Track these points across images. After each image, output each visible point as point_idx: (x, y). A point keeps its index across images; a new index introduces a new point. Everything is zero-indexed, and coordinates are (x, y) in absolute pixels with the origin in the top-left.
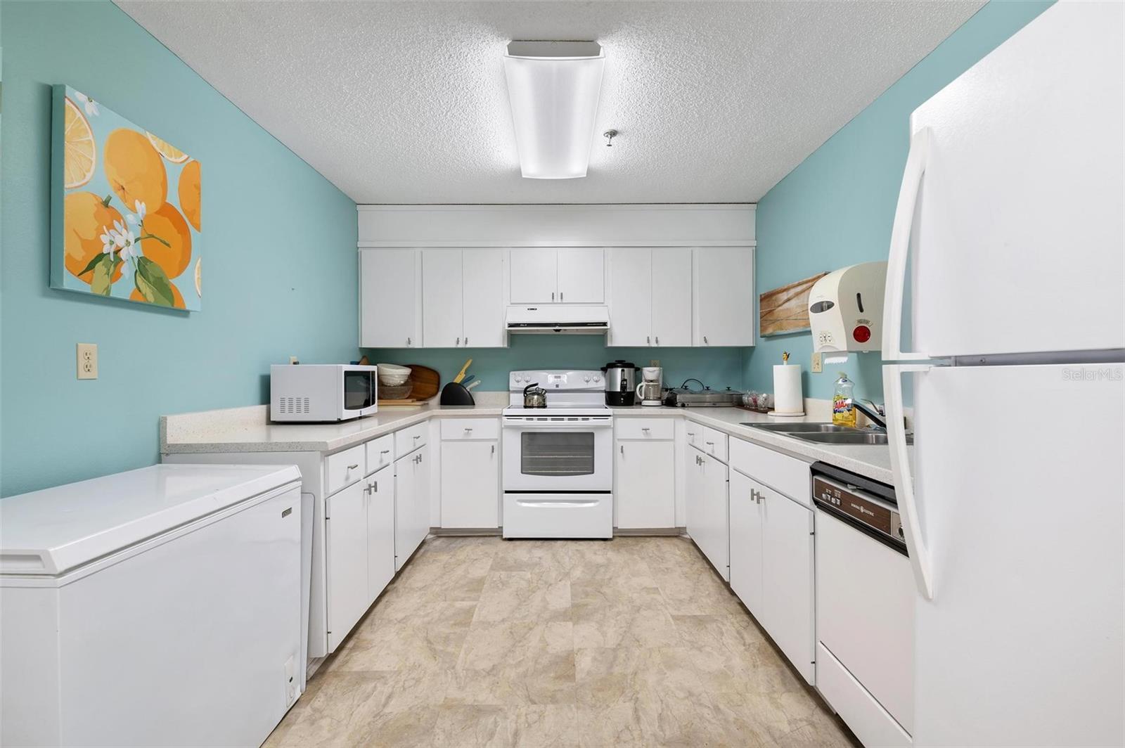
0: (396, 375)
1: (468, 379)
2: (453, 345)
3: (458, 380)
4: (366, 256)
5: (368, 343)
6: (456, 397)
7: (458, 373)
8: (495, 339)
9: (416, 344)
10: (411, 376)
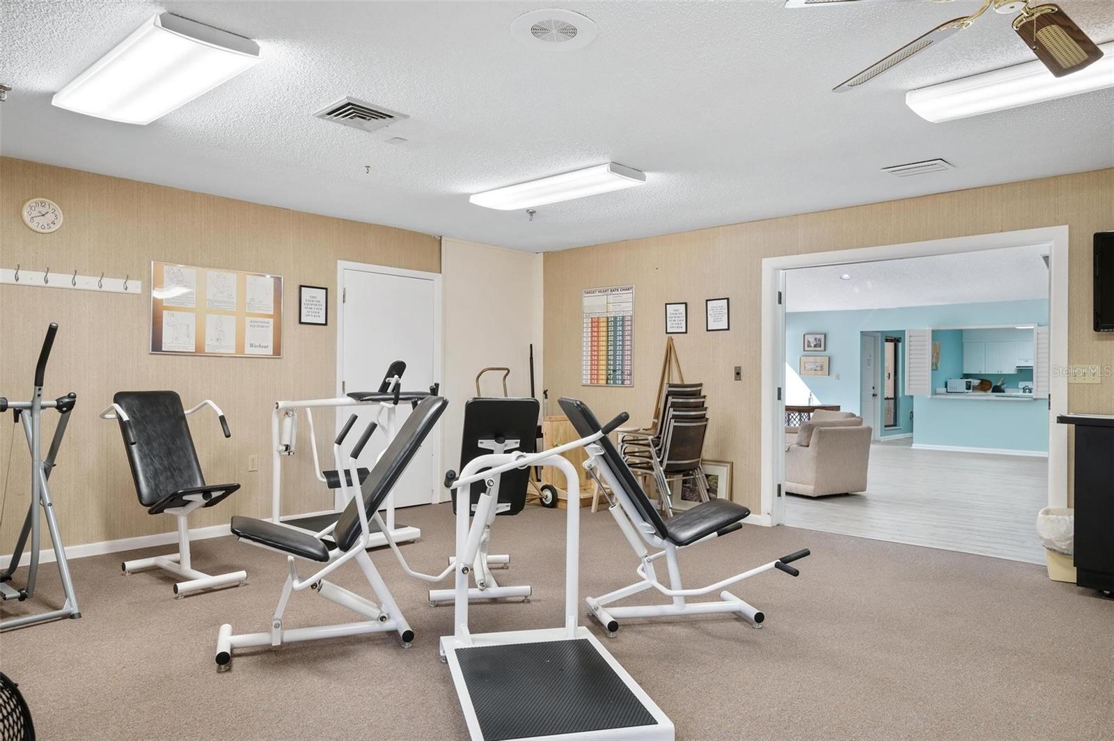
0: (976, 382)
1: (1003, 384)
2: (996, 373)
3: (999, 384)
4: (965, 345)
5: (965, 372)
6: (997, 389)
7: (999, 381)
8: (1012, 371)
9: (983, 373)
10: (981, 383)
